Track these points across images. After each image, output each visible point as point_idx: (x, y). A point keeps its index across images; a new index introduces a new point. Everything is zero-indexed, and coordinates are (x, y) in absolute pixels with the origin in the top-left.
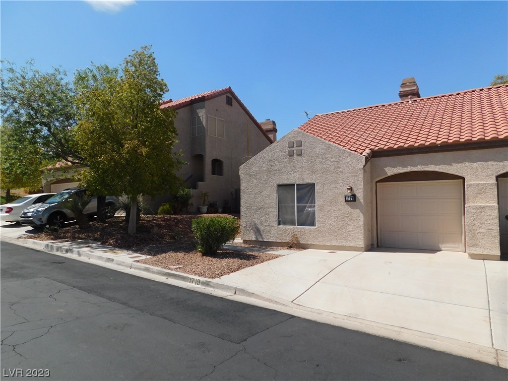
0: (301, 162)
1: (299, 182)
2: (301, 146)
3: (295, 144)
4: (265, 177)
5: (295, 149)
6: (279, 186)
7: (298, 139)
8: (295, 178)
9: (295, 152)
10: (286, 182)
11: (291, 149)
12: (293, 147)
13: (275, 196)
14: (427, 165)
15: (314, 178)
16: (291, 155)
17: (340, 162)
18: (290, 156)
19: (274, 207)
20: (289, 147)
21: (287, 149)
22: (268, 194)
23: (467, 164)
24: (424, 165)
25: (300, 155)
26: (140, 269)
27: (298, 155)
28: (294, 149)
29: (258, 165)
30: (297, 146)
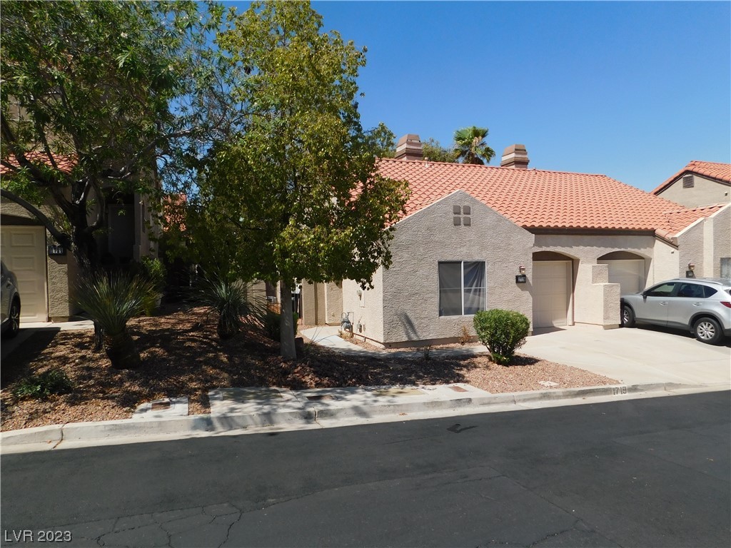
0: (469, 234)
1: (466, 260)
2: (469, 214)
3: (462, 210)
4: (421, 249)
5: (462, 216)
6: (440, 263)
7: (466, 204)
8: (464, 253)
9: (462, 219)
10: (450, 258)
11: (456, 215)
12: (459, 213)
13: (436, 277)
14: (555, 245)
15: (484, 255)
16: (457, 223)
17: (512, 238)
18: (455, 225)
19: (435, 293)
20: (455, 213)
21: (452, 215)
22: (426, 274)
23: (581, 247)
24: (554, 246)
25: (468, 224)
26: (533, 399)
27: (465, 225)
28: (460, 216)
29: (410, 232)
30: (464, 213)
